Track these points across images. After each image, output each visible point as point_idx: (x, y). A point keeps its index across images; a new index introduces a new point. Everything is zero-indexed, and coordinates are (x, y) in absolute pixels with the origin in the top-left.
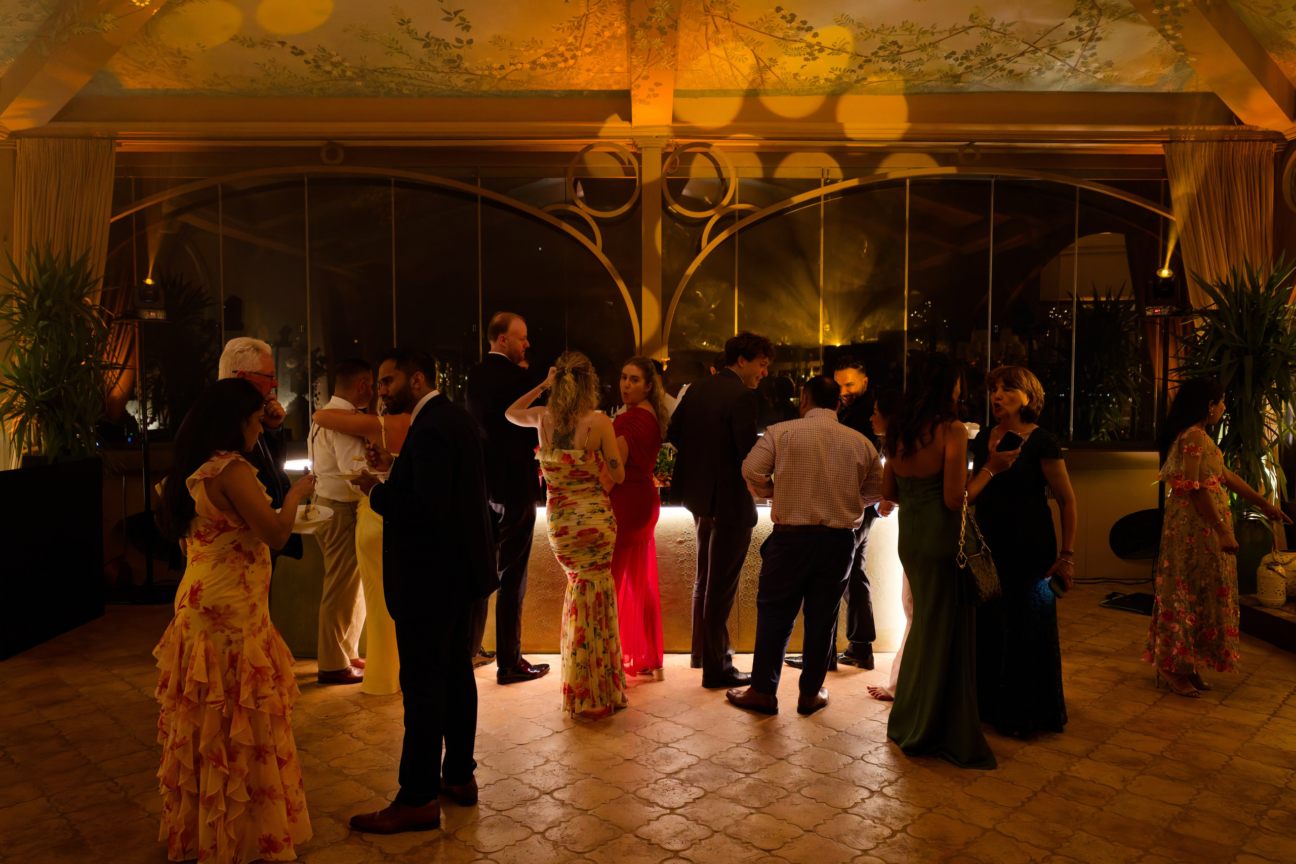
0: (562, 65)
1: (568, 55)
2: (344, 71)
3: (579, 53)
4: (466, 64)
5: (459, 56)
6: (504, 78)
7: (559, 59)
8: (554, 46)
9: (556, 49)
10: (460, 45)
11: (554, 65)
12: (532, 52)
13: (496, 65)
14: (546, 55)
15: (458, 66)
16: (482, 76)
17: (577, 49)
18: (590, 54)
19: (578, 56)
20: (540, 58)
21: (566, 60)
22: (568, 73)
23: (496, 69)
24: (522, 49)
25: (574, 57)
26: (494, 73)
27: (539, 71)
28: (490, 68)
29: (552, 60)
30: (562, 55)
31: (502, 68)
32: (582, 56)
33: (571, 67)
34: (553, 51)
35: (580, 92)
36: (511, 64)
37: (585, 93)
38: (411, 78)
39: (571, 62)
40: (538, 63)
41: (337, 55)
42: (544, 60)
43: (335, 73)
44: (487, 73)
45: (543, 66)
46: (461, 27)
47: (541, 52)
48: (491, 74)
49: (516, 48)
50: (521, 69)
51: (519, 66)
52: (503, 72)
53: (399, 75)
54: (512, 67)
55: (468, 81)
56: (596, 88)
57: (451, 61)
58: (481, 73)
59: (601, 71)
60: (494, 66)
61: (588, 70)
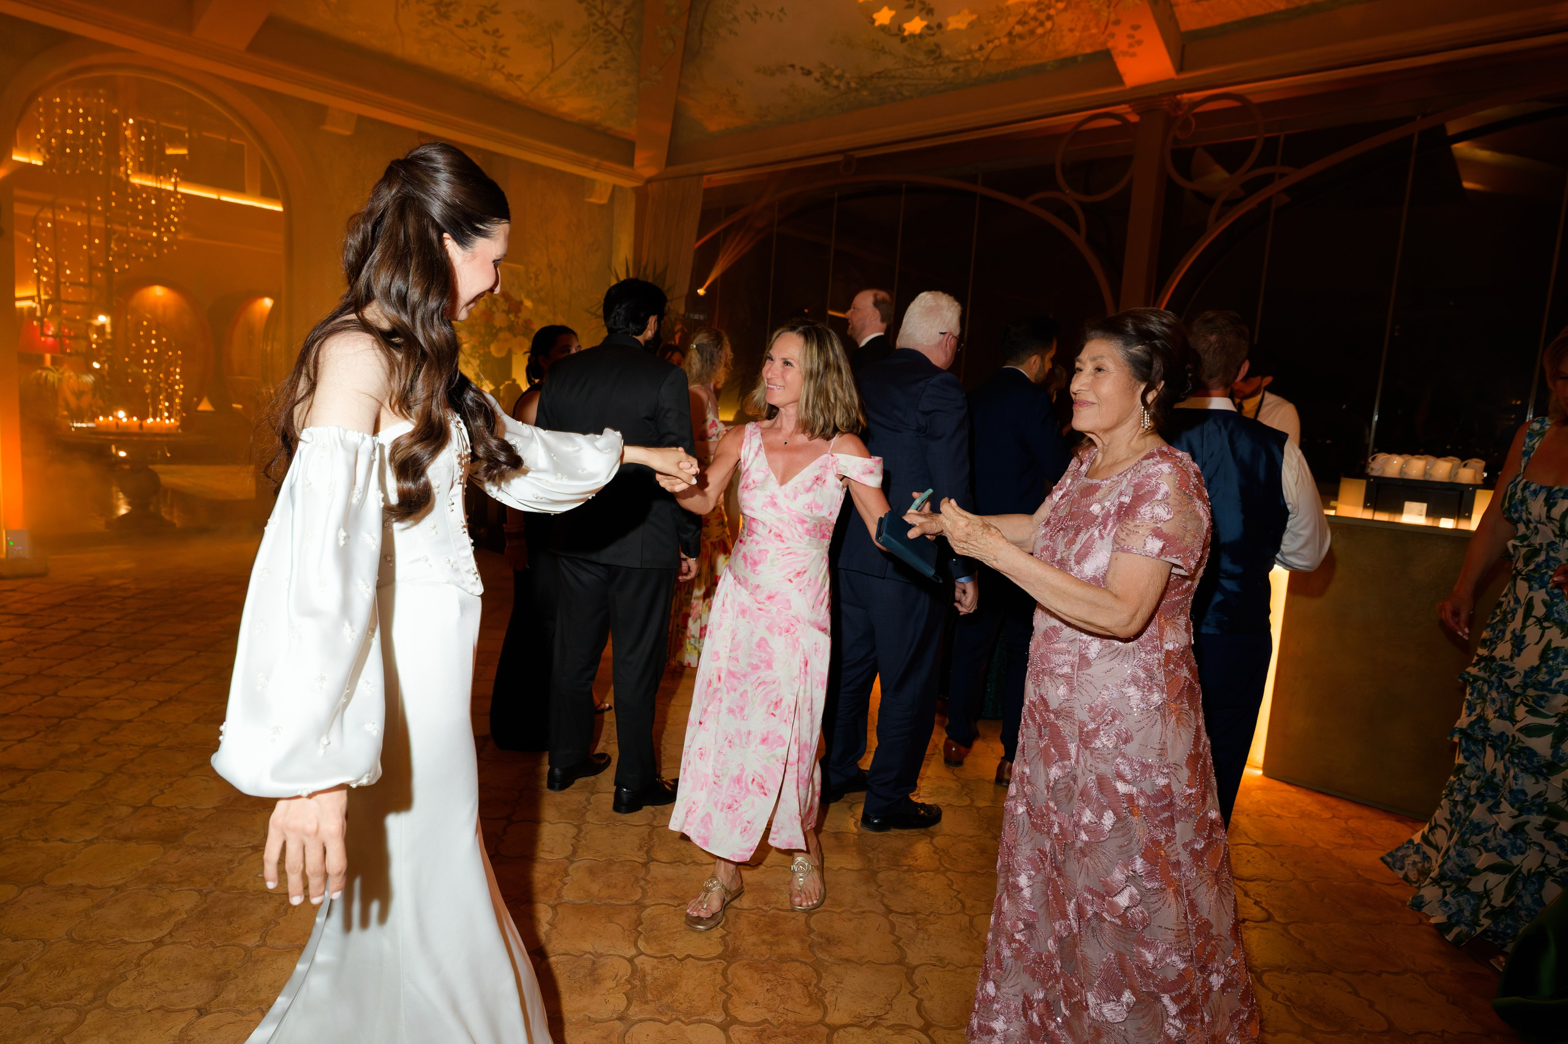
0: (1040, 31)
1: (1042, 16)
2: (848, 83)
3: (1052, 12)
4: (946, 52)
5: (937, 46)
6: (987, 59)
7: (1033, 24)
8: (1022, 10)
9: (1026, 13)
10: (930, 32)
11: (1032, 32)
12: (1003, 22)
13: (975, 47)
14: (1019, 22)
15: (940, 56)
16: (966, 61)
17: (1049, 7)
18: (1065, 9)
19: (1053, 16)
20: (1013, 27)
21: (1042, 24)
22: (1051, 38)
23: (976, 51)
24: (992, 22)
25: (1049, 18)
26: (977, 55)
27: (1019, 43)
28: (970, 51)
29: (1027, 28)
30: (1035, 18)
31: (981, 48)
32: (1057, 14)
33: (1051, 30)
34: (1024, 16)
35: (1073, 59)
36: (988, 42)
37: (1080, 59)
38: (904, 78)
39: (1049, 25)
40: (1014, 34)
41: (837, 68)
42: (1019, 29)
43: (842, 86)
44: (968, 57)
45: (1021, 36)
46: (924, 12)
47: (1012, 20)
48: (974, 59)
49: (986, 22)
50: (1000, 45)
51: (997, 42)
52: (985, 52)
53: (894, 77)
54: (991, 46)
55: (955, 70)
56: (1088, 50)
57: (932, 52)
58: (962, 58)
59: (1086, 28)
60: (973, 47)
61: (1071, 30)
